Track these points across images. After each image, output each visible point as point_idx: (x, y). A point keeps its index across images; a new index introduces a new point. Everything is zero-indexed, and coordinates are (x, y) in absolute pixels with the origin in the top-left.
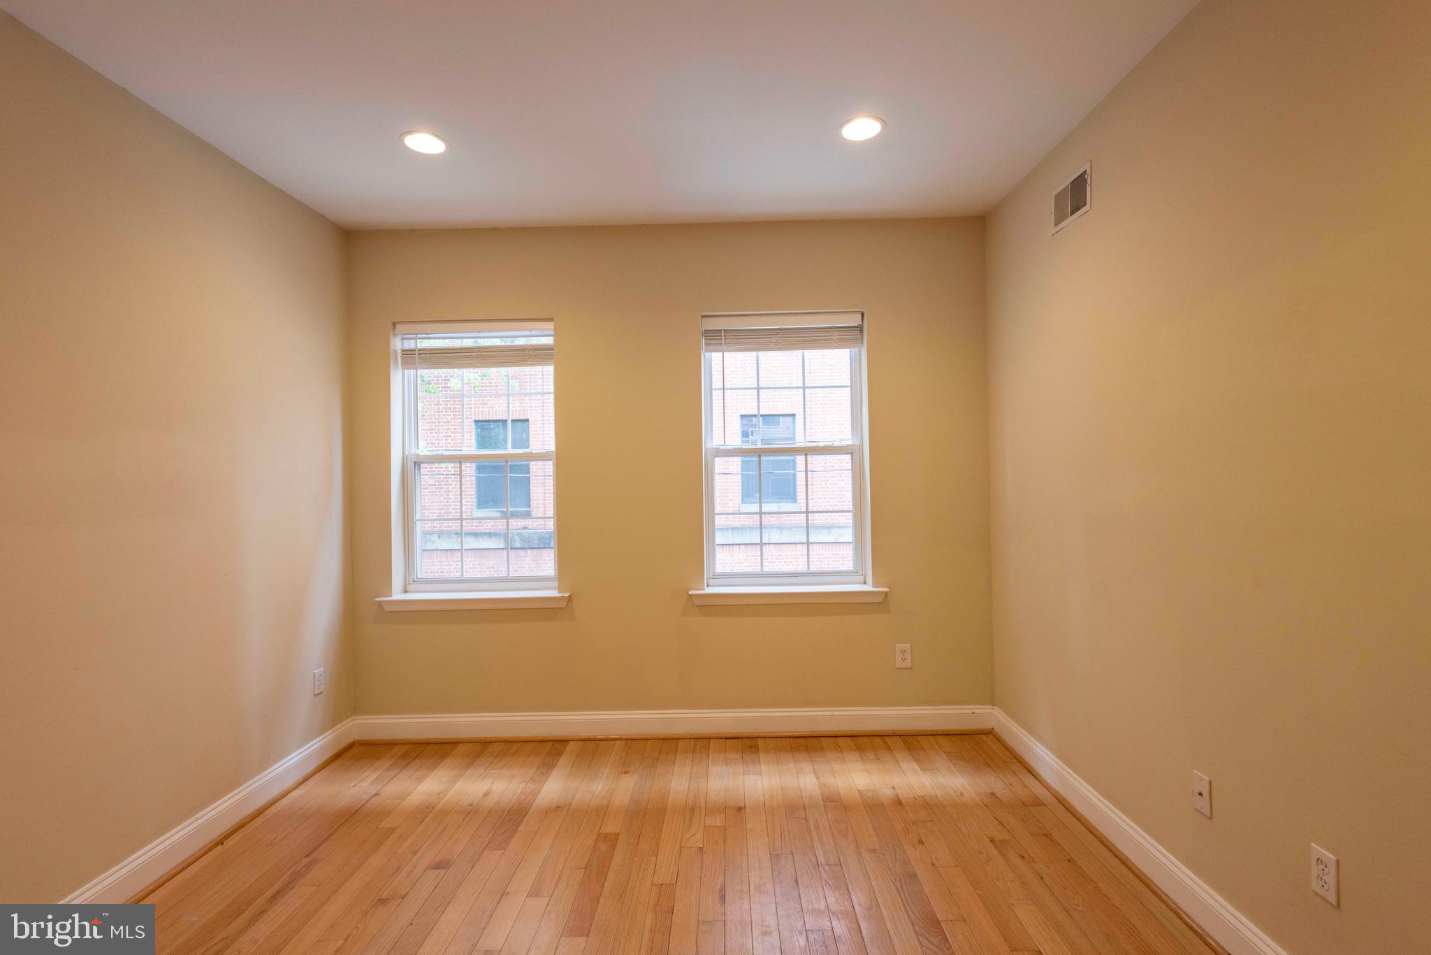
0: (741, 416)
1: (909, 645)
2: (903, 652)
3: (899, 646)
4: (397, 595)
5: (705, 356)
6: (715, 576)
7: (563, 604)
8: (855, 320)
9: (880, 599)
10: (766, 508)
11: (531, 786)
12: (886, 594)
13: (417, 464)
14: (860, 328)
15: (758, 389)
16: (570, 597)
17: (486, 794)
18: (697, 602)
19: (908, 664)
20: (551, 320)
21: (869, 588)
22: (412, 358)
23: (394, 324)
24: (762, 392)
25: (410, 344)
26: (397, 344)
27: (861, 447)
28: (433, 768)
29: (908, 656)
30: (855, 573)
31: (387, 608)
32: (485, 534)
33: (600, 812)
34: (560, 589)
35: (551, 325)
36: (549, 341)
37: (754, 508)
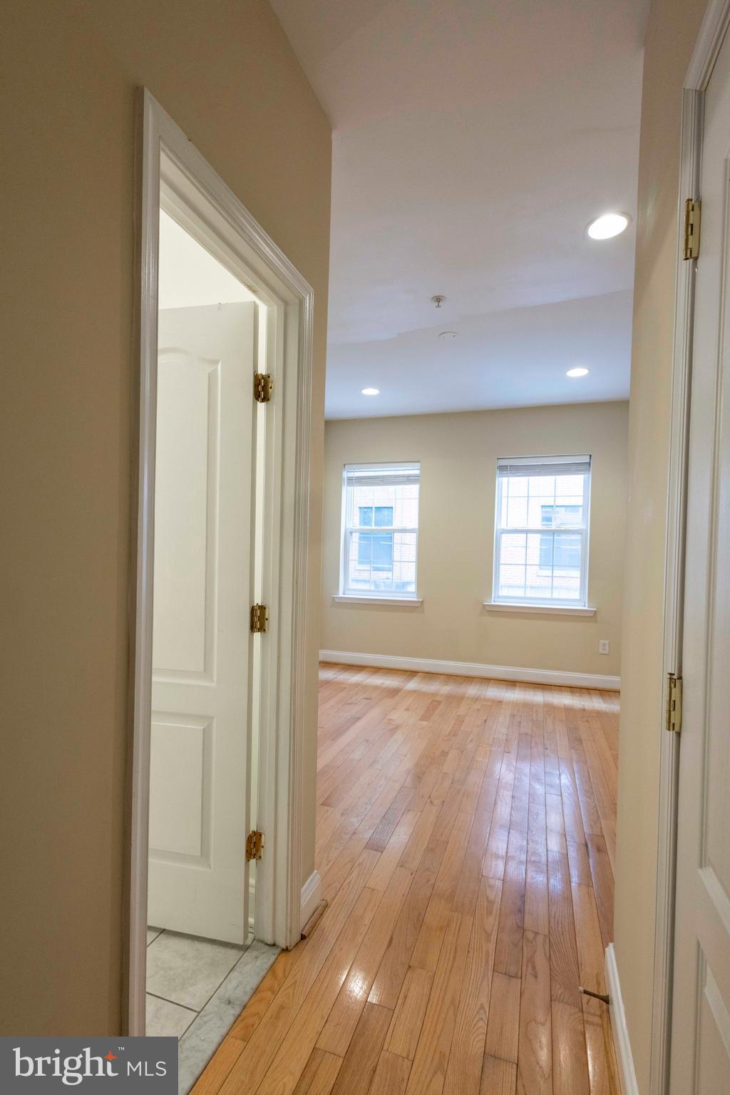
0: (542, 506)
1: (607, 642)
2: (604, 645)
3: (602, 641)
4: (341, 595)
5: (498, 480)
6: (498, 597)
7: (419, 605)
8: (586, 459)
9: (591, 615)
10: (557, 573)
11: (402, 684)
12: (595, 612)
13: (351, 533)
14: (589, 464)
15: (528, 497)
16: (422, 602)
17: (382, 684)
18: (488, 608)
19: (607, 652)
20: (419, 462)
21: (586, 608)
22: (351, 481)
23: (344, 465)
24: (530, 498)
25: (351, 475)
26: (345, 475)
27: (586, 530)
28: (358, 673)
29: (607, 647)
30: (580, 600)
31: (337, 600)
32: (363, 581)
33: (434, 694)
34: (418, 598)
35: (418, 464)
36: (417, 472)
37: (548, 573)
